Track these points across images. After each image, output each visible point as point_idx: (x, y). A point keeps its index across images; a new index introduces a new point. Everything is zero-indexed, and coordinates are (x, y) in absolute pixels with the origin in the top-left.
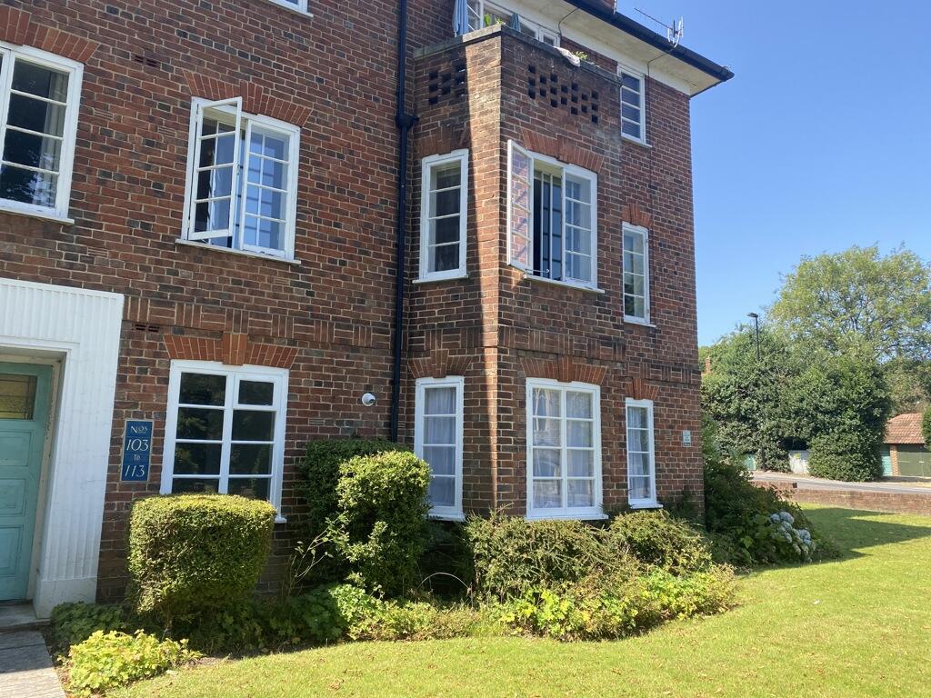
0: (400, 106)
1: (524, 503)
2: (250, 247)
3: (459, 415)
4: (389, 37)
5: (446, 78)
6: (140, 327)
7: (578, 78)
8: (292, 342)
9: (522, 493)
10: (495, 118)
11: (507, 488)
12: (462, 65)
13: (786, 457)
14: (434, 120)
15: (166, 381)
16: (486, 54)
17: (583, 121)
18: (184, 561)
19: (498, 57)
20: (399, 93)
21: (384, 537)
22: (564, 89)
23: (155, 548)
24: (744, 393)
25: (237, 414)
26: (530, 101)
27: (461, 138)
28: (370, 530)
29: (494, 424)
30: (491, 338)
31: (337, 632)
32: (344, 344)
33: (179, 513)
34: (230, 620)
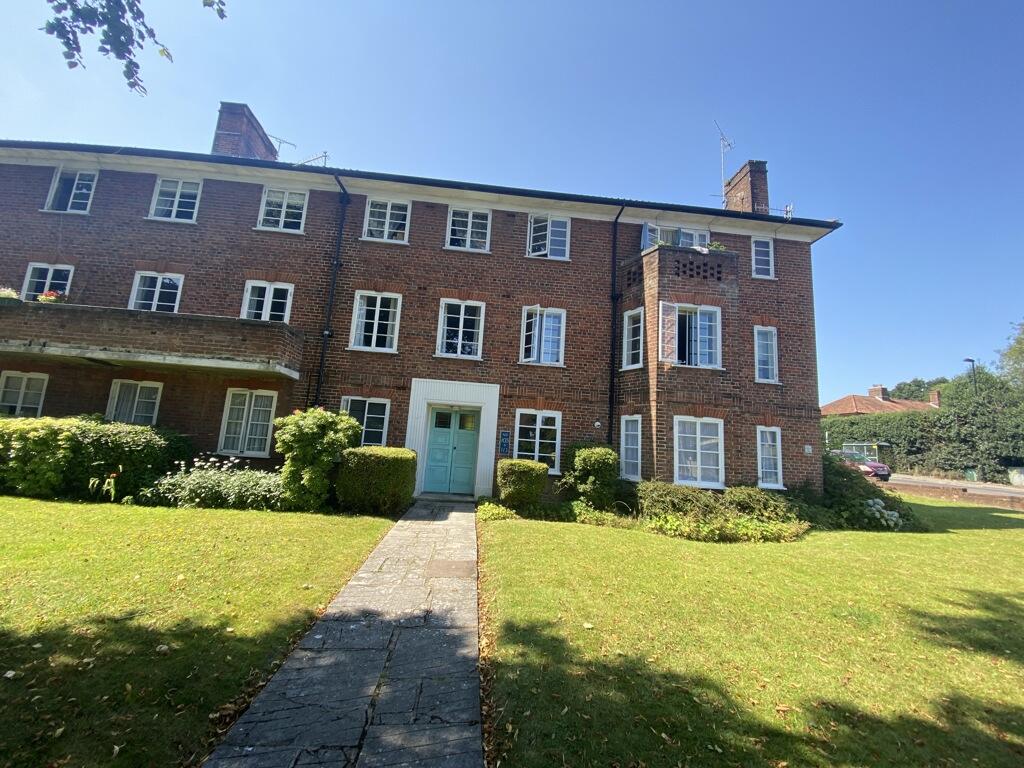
0: (613, 289)
1: (672, 477)
2: (546, 361)
3: (640, 433)
4: (608, 259)
5: (635, 273)
6: (505, 396)
7: (707, 260)
8: (563, 400)
9: (672, 472)
10: (655, 291)
11: (661, 468)
12: (641, 267)
13: (1005, 472)
14: (628, 294)
15: (514, 417)
16: (652, 260)
17: (711, 282)
18: (514, 482)
19: (657, 260)
20: (613, 285)
21: (594, 483)
22: (698, 267)
23: (505, 476)
24: (963, 421)
25: (541, 429)
26: (676, 278)
27: (640, 302)
28: (587, 479)
29: (654, 437)
30: (653, 396)
31: (572, 518)
32: (586, 400)
33: (512, 465)
34: (532, 508)
